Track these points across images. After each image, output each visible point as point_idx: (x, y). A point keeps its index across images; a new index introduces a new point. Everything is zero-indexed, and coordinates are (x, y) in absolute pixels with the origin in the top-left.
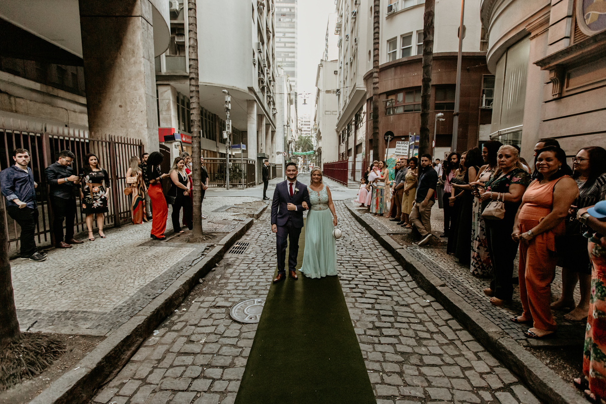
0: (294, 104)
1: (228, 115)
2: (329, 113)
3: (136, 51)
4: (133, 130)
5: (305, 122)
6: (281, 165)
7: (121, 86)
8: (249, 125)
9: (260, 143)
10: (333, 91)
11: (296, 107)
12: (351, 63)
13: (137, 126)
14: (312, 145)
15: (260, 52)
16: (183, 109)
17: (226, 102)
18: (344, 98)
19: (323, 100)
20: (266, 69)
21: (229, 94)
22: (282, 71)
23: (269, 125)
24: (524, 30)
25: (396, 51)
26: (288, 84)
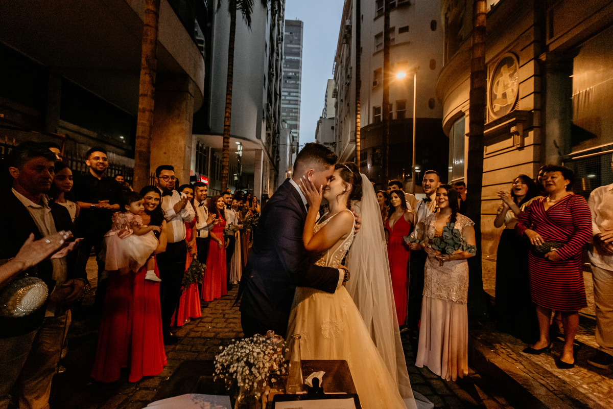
1: (239, 161)
7: (167, 139)
8: (256, 169)
9: (264, 186)
10: (331, 143)
12: (345, 122)
15: (269, 111)
17: (239, 150)
20: (272, 123)
21: (241, 144)
22: (286, 125)
23: (273, 171)
24: (461, 111)
25: (380, 116)
26: (291, 135)
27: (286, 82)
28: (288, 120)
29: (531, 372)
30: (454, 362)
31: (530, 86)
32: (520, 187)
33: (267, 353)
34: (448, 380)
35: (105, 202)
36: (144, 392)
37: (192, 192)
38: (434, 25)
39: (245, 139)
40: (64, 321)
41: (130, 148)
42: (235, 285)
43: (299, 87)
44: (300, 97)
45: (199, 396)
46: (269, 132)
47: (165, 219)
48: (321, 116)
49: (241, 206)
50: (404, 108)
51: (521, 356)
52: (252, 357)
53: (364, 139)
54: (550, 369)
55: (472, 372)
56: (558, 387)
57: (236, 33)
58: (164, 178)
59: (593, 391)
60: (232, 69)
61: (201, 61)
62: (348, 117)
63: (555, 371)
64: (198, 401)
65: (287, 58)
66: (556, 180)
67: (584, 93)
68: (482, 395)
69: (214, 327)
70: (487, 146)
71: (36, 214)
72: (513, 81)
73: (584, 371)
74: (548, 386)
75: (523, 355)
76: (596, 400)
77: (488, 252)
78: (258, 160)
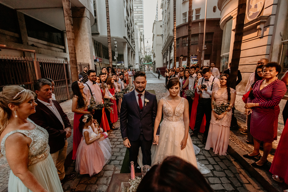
0: (143, 41)
1: (116, 49)
2: (159, 45)
3: (85, 30)
4: (85, 60)
5: (148, 48)
6: (138, 69)
7: (80, 44)
8: (124, 53)
9: (129, 60)
10: (160, 35)
11: (144, 42)
12: (168, 23)
13: (87, 58)
14: (151, 59)
15: (128, 20)
16: (97, 47)
17: (115, 44)
18: (165, 39)
19: (156, 39)
20: (130, 27)
22: (137, 26)
24: (230, 16)
25: (186, 18)
26: (140, 32)
28: (138, 23)
31: (271, 1)
43: (142, 3)
44: (143, 9)
48: (155, 19)
50: (200, 13)
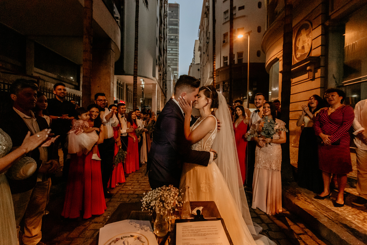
7: (99, 78)
8: (153, 96)
9: (158, 105)
12: (206, 66)
15: (160, 60)
17: (142, 84)
20: (162, 67)
21: (144, 81)
22: (171, 68)
23: (163, 97)
24: (277, 58)
25: (227, 62)
26: (173, 75)
27: (170, 42)
28: (171, 65)
29: (319, 209)
30: (274, 205)
31: (319, 41)
32: (313, 102)
33: (171, 195)
34: (270, 215)
35: (66, 116)
36: (95, 224)
37: (117, 109)
38: (260, 5)
39: (146, 77)
40: (48, 184)
41: (77, 84)
42: (143, 164)
43: (178, 45)
44: (178, 51)
45: (132, 221)
46: (160, 73)
47: (103, 124)
48: (191, 62)
49: (146, 118)
50: (242, 57)
51: (313, 200)
52: (163, 197)
53: (218, 76)
54: (330, 207)
55: (284, 210)
56: (335, 217)
57: (139, 12)
58: (100, 101)
59: (355, 219)
60: (138, 34)
61: (118, 30)
62: (208, 62)
63: (333, 209)
64: (132, 223)
65: (170, 27)
66: (335, 98)
67: (352, 45)
68: (290, 223)
69: (133, 188)
70: (292, 78)
71: (28, 122)
72: (309, 39)
73: (350, 208)
74: (328, 217)
75: (314, 200)
76: (357, 223)
77: (293, 142)
78: (154, 90)
